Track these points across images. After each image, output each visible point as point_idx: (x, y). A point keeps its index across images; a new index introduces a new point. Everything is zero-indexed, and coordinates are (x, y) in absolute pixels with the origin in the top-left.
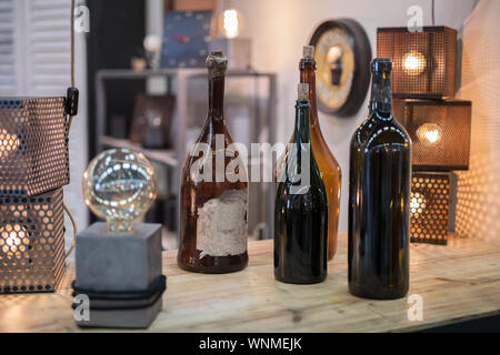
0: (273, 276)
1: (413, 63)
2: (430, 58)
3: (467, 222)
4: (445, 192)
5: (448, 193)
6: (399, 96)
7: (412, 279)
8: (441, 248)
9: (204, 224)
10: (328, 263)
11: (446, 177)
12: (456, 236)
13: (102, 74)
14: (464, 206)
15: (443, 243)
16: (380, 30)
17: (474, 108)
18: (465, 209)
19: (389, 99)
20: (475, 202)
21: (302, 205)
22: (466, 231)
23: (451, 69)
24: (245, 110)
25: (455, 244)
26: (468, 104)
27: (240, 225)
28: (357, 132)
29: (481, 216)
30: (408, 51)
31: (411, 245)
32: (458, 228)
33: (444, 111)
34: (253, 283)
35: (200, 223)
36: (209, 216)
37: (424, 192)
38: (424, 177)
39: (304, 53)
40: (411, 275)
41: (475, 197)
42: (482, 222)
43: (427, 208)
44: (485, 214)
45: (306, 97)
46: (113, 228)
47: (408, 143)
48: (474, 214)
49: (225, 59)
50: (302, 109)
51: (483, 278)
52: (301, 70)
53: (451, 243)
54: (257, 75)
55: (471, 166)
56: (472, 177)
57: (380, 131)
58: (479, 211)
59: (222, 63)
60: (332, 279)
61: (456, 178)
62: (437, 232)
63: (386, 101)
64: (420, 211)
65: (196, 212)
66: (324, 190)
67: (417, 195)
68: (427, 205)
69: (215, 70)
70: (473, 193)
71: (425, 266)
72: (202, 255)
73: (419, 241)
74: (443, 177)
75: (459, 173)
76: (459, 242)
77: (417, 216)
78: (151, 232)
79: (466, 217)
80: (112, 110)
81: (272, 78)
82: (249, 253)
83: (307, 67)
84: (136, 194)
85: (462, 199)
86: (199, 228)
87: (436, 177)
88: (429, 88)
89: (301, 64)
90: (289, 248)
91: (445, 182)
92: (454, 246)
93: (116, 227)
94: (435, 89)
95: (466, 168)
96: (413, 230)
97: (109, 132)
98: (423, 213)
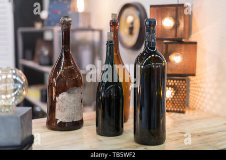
0: (95, 132)
1: (168, 23)
2: (176, 19)
3: (195, 102)
4: (184, 87)
5: (185, 88)
6: (160, 40)
7: (167, 133)
8: (182, 115)
9: (59, 105)
10: (124, 124)
11: (184, 80)
12: (189, 108)
13: (20, 30)
14: (193, 94)
15: (183, 112)
16: (151, 6)
17: (198, 45)
18: (194, 95)
19: (155, 40)
20: (199, 92)
21: (110, 95)
22: (194, 106)
23: (187, 26)
24: (88, 47)
25: (189, 113)
26: (195, 43)
27: (79, 105)
28: (138, 57)
29: (202, 99)
30: (165, 17)
31: (167, 113)
32: (191, 104)
33: (183, 46)
34: (85, 136)
35: (57, 105)
36: (62, 102)
37: (174, 87)
38: (173, 80)
39: (112, 17)
40: (166, 130)
41: (199, 89)
42: (203, 102)
43: (175, 95)
44: (204, 98)
45: (112, 39)
46: (3, 110)
47: (165, 63)
48: (199, 98)
49: (70, 19)
50: (110, 45)
51: (204, 132)
52: (111, 26)
53: (187, 112)
54: (93, 30)
55: (197, 74)
56: (197, 79)
57: (150, 57)
58: (201, 96)
59: (69, 22)
60: (126, 133)
61: (189, 80)
62: (180, 107)
63: (153, 41)
64: (172, 97)
65: (55, 99)
66: (121, 87)
67: (170, 88)
68: (175, 93)
69: (65, 25)
70: (198, 87)
71: (174, 125)
72: (58, 122)
73: (171, 111)
74: (183, 80)
75: (191, 77)
76: (191, 112)
77: (170, 99)
78: (24, 112)
79: (195, 99)
80: (25, 47)
81: (101, 32)
82: (84, 119)
83: (114, 24)
84: (17, 91)
85: (192, 90)
86: (57, 107)
87: (179, 80)
88: (176, 35)
89: (111, 23)
90: (103, 116)
91: (184, 82)
92: (188, 114)
93: (5, 109)
94: (179, 36)
95: (194, 75)
96: (168, 106)
97: (24, 58)
98: (173, 98)
